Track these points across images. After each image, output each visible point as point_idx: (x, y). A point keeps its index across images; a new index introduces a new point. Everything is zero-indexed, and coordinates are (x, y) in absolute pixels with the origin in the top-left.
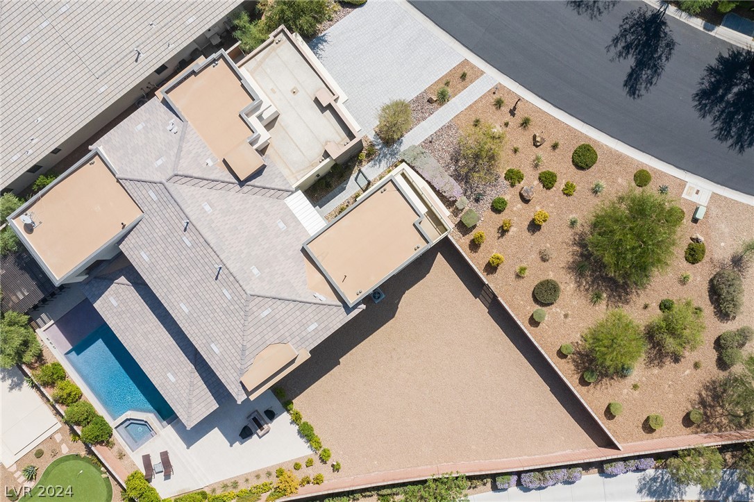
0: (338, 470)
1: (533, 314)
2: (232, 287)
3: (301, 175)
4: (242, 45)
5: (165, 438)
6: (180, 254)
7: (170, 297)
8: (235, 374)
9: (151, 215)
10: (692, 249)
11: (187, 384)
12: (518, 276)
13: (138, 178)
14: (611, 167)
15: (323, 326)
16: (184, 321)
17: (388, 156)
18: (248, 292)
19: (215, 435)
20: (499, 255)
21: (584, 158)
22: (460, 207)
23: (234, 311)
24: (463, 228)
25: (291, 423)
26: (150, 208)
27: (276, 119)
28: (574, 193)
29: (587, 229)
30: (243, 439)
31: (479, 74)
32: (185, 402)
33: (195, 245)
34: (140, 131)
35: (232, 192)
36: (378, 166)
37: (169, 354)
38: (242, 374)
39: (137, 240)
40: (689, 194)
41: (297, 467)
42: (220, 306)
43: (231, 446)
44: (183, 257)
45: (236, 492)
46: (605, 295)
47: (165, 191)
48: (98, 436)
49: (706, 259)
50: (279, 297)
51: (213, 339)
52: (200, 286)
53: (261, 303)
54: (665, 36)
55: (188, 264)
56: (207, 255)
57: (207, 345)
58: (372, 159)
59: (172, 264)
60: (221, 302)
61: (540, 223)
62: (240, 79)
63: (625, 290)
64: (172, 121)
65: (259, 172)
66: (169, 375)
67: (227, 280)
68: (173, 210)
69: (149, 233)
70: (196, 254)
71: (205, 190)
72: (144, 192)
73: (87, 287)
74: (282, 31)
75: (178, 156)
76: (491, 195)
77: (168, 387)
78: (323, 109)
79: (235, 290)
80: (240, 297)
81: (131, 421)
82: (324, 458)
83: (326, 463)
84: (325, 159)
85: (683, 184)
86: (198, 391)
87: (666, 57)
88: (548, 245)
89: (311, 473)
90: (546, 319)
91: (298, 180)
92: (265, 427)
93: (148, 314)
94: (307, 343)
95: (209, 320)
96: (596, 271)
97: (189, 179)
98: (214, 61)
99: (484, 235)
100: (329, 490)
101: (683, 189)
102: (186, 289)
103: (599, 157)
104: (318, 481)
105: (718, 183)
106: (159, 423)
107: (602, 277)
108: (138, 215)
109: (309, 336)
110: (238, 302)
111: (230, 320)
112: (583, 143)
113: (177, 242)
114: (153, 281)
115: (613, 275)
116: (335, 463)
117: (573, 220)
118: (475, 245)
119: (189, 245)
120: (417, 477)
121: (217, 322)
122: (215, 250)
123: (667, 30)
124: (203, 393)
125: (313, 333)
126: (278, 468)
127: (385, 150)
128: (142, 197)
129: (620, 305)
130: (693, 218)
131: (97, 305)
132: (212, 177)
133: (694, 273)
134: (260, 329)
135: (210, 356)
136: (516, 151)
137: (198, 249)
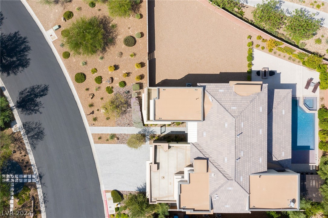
0: (250, 36)
1: (140, 37)
2: (239, 126)
3: (184, 147)
4: (168, 208)
5: (302, 93)
6: (248, 151)
7: (263, 139)
8: (261, 95)
9: (248, 173)
10: (68, 17)
11: (280, 106)
12: (135, 55)
13: (242, 189)
14: (74, 68)
15: (217, 88)
16: (265, 127)
17: (147, 131)
18: (234, 119)
19: (283, 81)
20: (136, 67)
21: (81, 78)
22: (137, 94)
23: (244, 117)
24: (141, 86)
25: (253, 65)
26: (246, 175)
27: (177, 173)
28: (93, 68)
29: (99, 52)
30: (274, 72)
31: (94, 135)
32: (285, 100)
33: (240, 150)
34: (229, 205)
35: (213, 159)
36: (153, 131)
37: (278, 121)
38: (259, 93)
39: (259, 168)
40: (55, 37)
41: (263, 48)
42: (248, 123)
43: (281, 73)
44: (248, 149)
45: (291, 56)
46: (110, 25)
47: (236, 177)
48: (325, 112)
49: (66, 10)
50: (225, 110)
51: (259, 113)
52: (250, 135)
53: (233, 112)
54: (21, 97)
55: (248, 146)
56: (239, 143)
57: (263, 113)
58: (154, 134)
59: (253, 150)
60: (246, 124)
61: (113, 67)
62: (180, 196)
63: (102, 21)
64: (215, 199)
65: (198, 158)
66: (284, 113)
67: (239, 130)
68: (238, 168)
69: (253, 167)
70: (242, 147)
71: (222, 166)
72: (244, 182)
73: (289, 166)
74: (151, 202)
75: (222, 186)
76: (123, 90)
77: (287, 109)
78: (158, 164)
79: (239, 124)
80: (239, 120)
81: (309, 108)
82: (251, 44)
83: (252, 42)
84: (171, 146)
85: (54, 42)
86: (278, 100)
87: (26, 90)
88: (116, 57)
89: (260, 42)
90: (137, 33)
91: (186, 146)
92: (263, 70)
93: (274, 140)
94: (228, 87)
95: (255, 121)
96: (107, 36)
97: (224, 175)
98: (184, 209)
99: (136, 78)
100: (259, 31)
101: (55, 40)
102: (255, 138)
103: (75, 74)
104: (260, 37)
105: (42, 33)
106: (300, 100)
107: (106, 32)
108: (252, 176)
109: (225, 89)
110: (240, 119)
111: (248, 115)
112: (77, 83)
113: (246, 156)
114: (264, 150)
115: (102, 30)
116: (249, 39)
117: (101, 59)
118: (142, 77)
119: (242, 152)
120: (225, 12)
121: (253, 118)
122: (234, 143)
123: (18, 99)
124: (277, 98)
125: (223, 88)
126: (270, 52)
127: (147, 134)
128: (246, 181)
129: (108, 17)
130: (60, 28)
131: (290, 157)
132: (216, 169)
133: (74, 9)
134: (240, 104)
135: (265, 108)
136: (102, 99)
137: (240, 148)
